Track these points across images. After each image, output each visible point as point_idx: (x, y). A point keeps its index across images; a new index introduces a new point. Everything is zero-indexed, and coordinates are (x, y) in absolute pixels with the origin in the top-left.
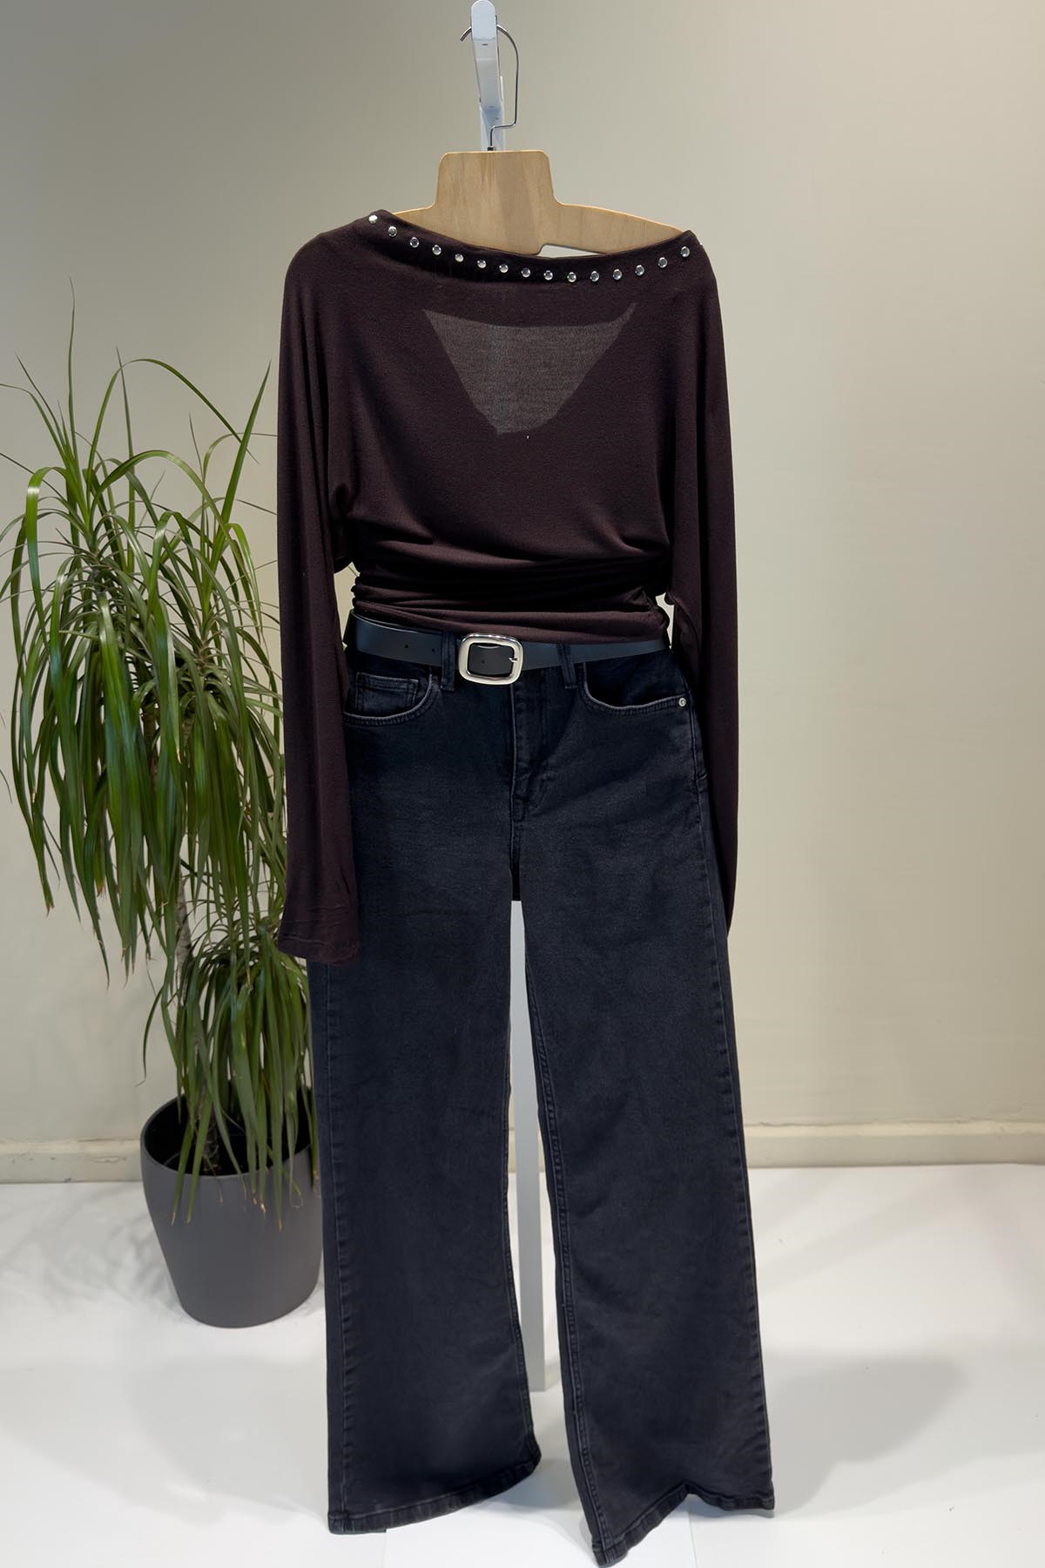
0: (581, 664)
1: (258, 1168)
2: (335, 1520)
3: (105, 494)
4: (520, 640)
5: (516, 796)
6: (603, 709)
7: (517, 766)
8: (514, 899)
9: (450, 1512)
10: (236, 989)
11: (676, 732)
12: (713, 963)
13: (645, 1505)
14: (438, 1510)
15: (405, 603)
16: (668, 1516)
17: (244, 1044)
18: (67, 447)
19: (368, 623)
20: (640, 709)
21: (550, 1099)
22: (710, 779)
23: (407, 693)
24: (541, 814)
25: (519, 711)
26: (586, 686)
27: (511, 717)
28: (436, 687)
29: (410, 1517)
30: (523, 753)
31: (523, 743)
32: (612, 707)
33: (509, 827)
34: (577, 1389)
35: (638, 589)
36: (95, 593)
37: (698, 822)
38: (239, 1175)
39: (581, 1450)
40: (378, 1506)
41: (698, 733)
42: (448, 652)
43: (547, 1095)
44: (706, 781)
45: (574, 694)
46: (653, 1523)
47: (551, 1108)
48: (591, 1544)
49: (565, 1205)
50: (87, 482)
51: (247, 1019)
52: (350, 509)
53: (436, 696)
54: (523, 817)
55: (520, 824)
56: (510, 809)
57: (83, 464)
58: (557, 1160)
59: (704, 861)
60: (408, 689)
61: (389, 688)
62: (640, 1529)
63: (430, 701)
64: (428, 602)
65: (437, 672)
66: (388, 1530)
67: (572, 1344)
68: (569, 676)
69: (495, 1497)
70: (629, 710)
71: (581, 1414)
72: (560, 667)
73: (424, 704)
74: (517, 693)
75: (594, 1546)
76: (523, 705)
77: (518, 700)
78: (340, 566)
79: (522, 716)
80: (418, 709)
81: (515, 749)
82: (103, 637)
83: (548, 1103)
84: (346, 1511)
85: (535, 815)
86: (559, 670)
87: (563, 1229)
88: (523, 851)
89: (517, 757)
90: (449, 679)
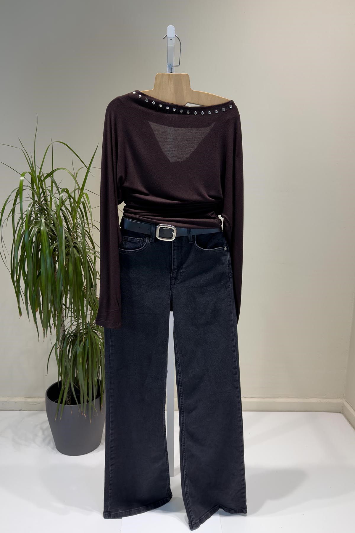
0: (194, 235)
1: (84, 403)
2: (106, 514)
3: (43, 183)
4: (176, 227)
5: (173, 277)
6: (201, 250)
7: (173, 267)
8: (171, 311)
9: (143, 513)
10: (79, 344)
11: (223, 258)
12: (233, 332)
13: (206, 511)
14: (139, 512)
15: (140, 214)
16: (214, 515)
17: (81, 361)
18: (33, 167)
19: (128, 220)
20: (212, 250)
21: (180, 375)
22: (233, 273)
23: (139, 243)
24: (180, 283)
25: (174, 250)
26: (196, 242)
27: (172, 251)
28: (149, 241)
29: (130, 514)
30: (175, 263)
31: (176, 260)
32: (204, 249)
33: (170, 287)
34: (185, 471)
35: (212, 212)
36: (39, 214)
37: (229, 287)
38: (78, 405)
39: (186, 492)
40: (120, 510)
41: (230, 259)
42: (153, 230)
43: (179, 373)
44: (232, 274)
45: (192, 245)
46: (208, 517)
47: (180, 378)
48: (188, 522)
49: (183, 410)
50: (38, 179)
51: (82, 354)
52: (124, 183)
53: (149, 244)
54: (174, 284)
55: (173, 286)
56: (170, 281)
57: (37, 174)
58: (182, 395)
59: (231, 300)
60: (140, 242)
61: (134, 241)
62: (204, 519)
63: (147, 245)
64: (147, 214)
65: (149, 236)
66: (123, 518)
67: (184, 456)
68: (191, 239)
69: (157, 508)
70: (209, 250)
71: (186, 480)
72: (188, 236)
73: (145, 246)
74: (174, 244)
75: (189, 523)
76: (176, 248)
77: (174, 246)
78: (120, 203)
79: (175, 251)
80: (143, 248)
81: (173, 262)
82: (42, 228)
83: (179, 376)
84: (109, 511)
85: (178, 283)
86: (187, 237)
87: (183, 418)
88: (174, 295)
89: (173, 264)
90: (153, 239)
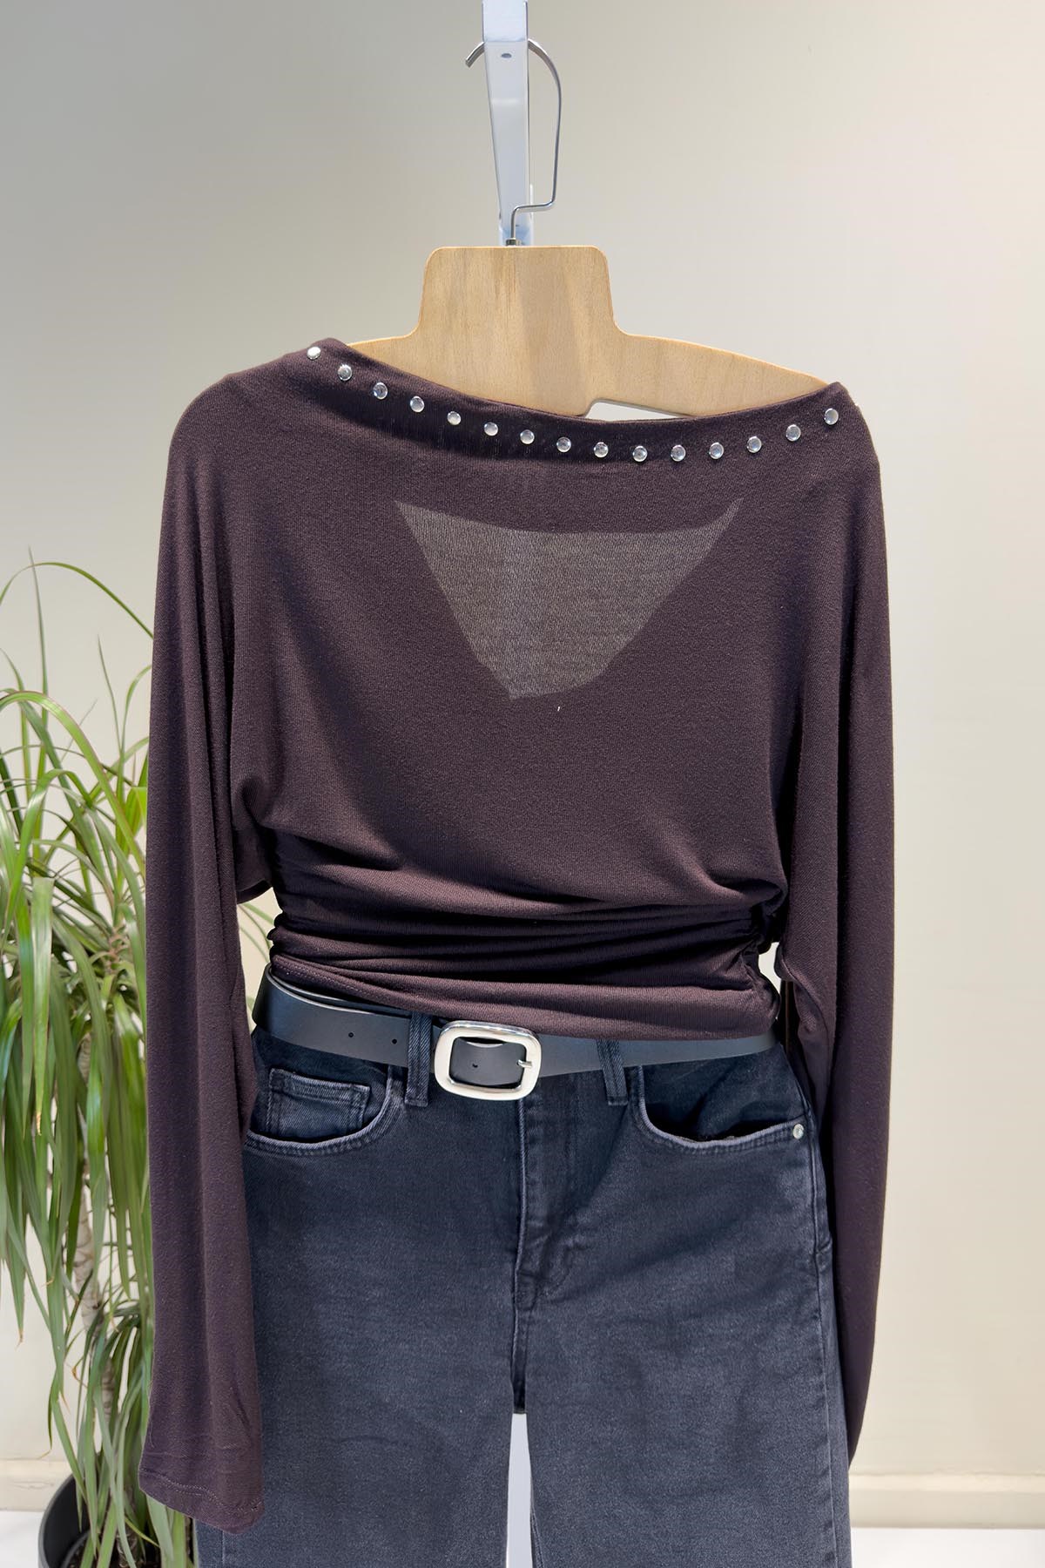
0: (636, 1068)
4: (536, 1032)
5: (523, 1273)
6: (668, 1145)
7: (526, 1226)
8: (515, 1413)
11: (787, 1180)
12: (829, 1524)
19: (287, 992)
20: (730, 1146)
22: (836, 1251)
23: (351, 1107)
24: (562, 1300)
25: (532, 1141)
26: (643, 1106)
27: (519, 1149)
28: (397, 1100)
30: (536, 1206)
31: (538, 1191)
32: (684, 1143)
33: (509, 1318)
35: (732, 953)
37: (815, 1318)
41: (821, 1179)
42: (419, 1047)
44: (830, 1255)
45: (623, 1115)
52: (268, 812)
53: (398, 1114)
54: (534, 1303)
55: (528, 1314)
56: (513, 1291)
59: (822, 1379)
60: (352, 1101)
61: (321, 1097)
63: (388, 1122)
65: (400, 1076)
68: (616, 1086)
70: (714, 1147)
72: (601, 1071)
73: (378, 1125)
74: (530, 1112)
76: (538, 1131)
77: (530, 1123)
78: (249, 895)
79: (536, 1149)
80: (367, 1134)
81: (524, 1200)
85: (553, 1302)
86: (599, 1075)
88: (532, 1355)
89: (527, 1213)
90: (418, 1089)
